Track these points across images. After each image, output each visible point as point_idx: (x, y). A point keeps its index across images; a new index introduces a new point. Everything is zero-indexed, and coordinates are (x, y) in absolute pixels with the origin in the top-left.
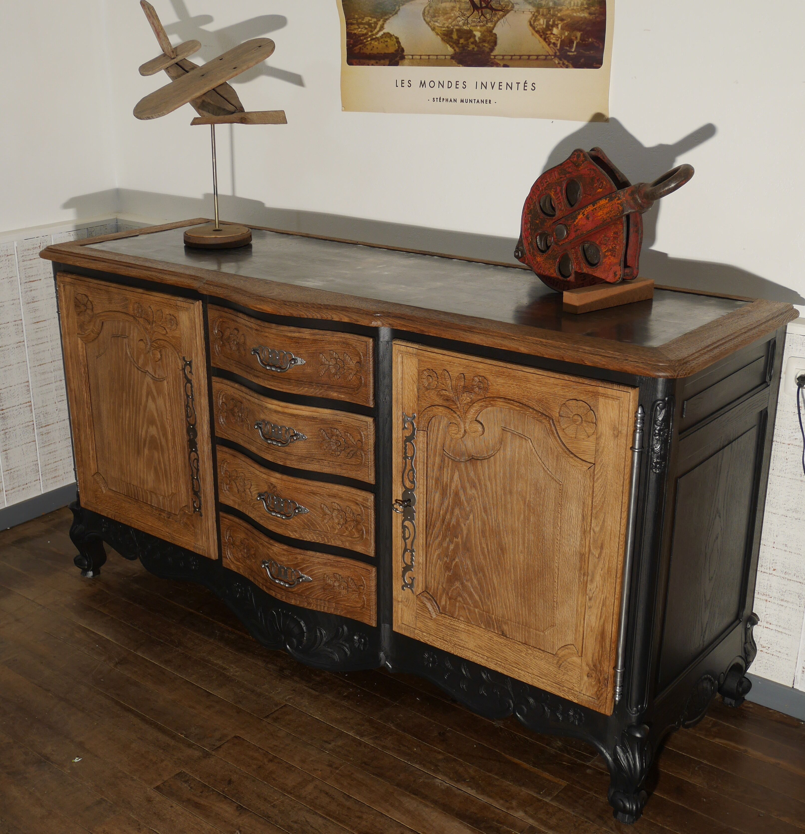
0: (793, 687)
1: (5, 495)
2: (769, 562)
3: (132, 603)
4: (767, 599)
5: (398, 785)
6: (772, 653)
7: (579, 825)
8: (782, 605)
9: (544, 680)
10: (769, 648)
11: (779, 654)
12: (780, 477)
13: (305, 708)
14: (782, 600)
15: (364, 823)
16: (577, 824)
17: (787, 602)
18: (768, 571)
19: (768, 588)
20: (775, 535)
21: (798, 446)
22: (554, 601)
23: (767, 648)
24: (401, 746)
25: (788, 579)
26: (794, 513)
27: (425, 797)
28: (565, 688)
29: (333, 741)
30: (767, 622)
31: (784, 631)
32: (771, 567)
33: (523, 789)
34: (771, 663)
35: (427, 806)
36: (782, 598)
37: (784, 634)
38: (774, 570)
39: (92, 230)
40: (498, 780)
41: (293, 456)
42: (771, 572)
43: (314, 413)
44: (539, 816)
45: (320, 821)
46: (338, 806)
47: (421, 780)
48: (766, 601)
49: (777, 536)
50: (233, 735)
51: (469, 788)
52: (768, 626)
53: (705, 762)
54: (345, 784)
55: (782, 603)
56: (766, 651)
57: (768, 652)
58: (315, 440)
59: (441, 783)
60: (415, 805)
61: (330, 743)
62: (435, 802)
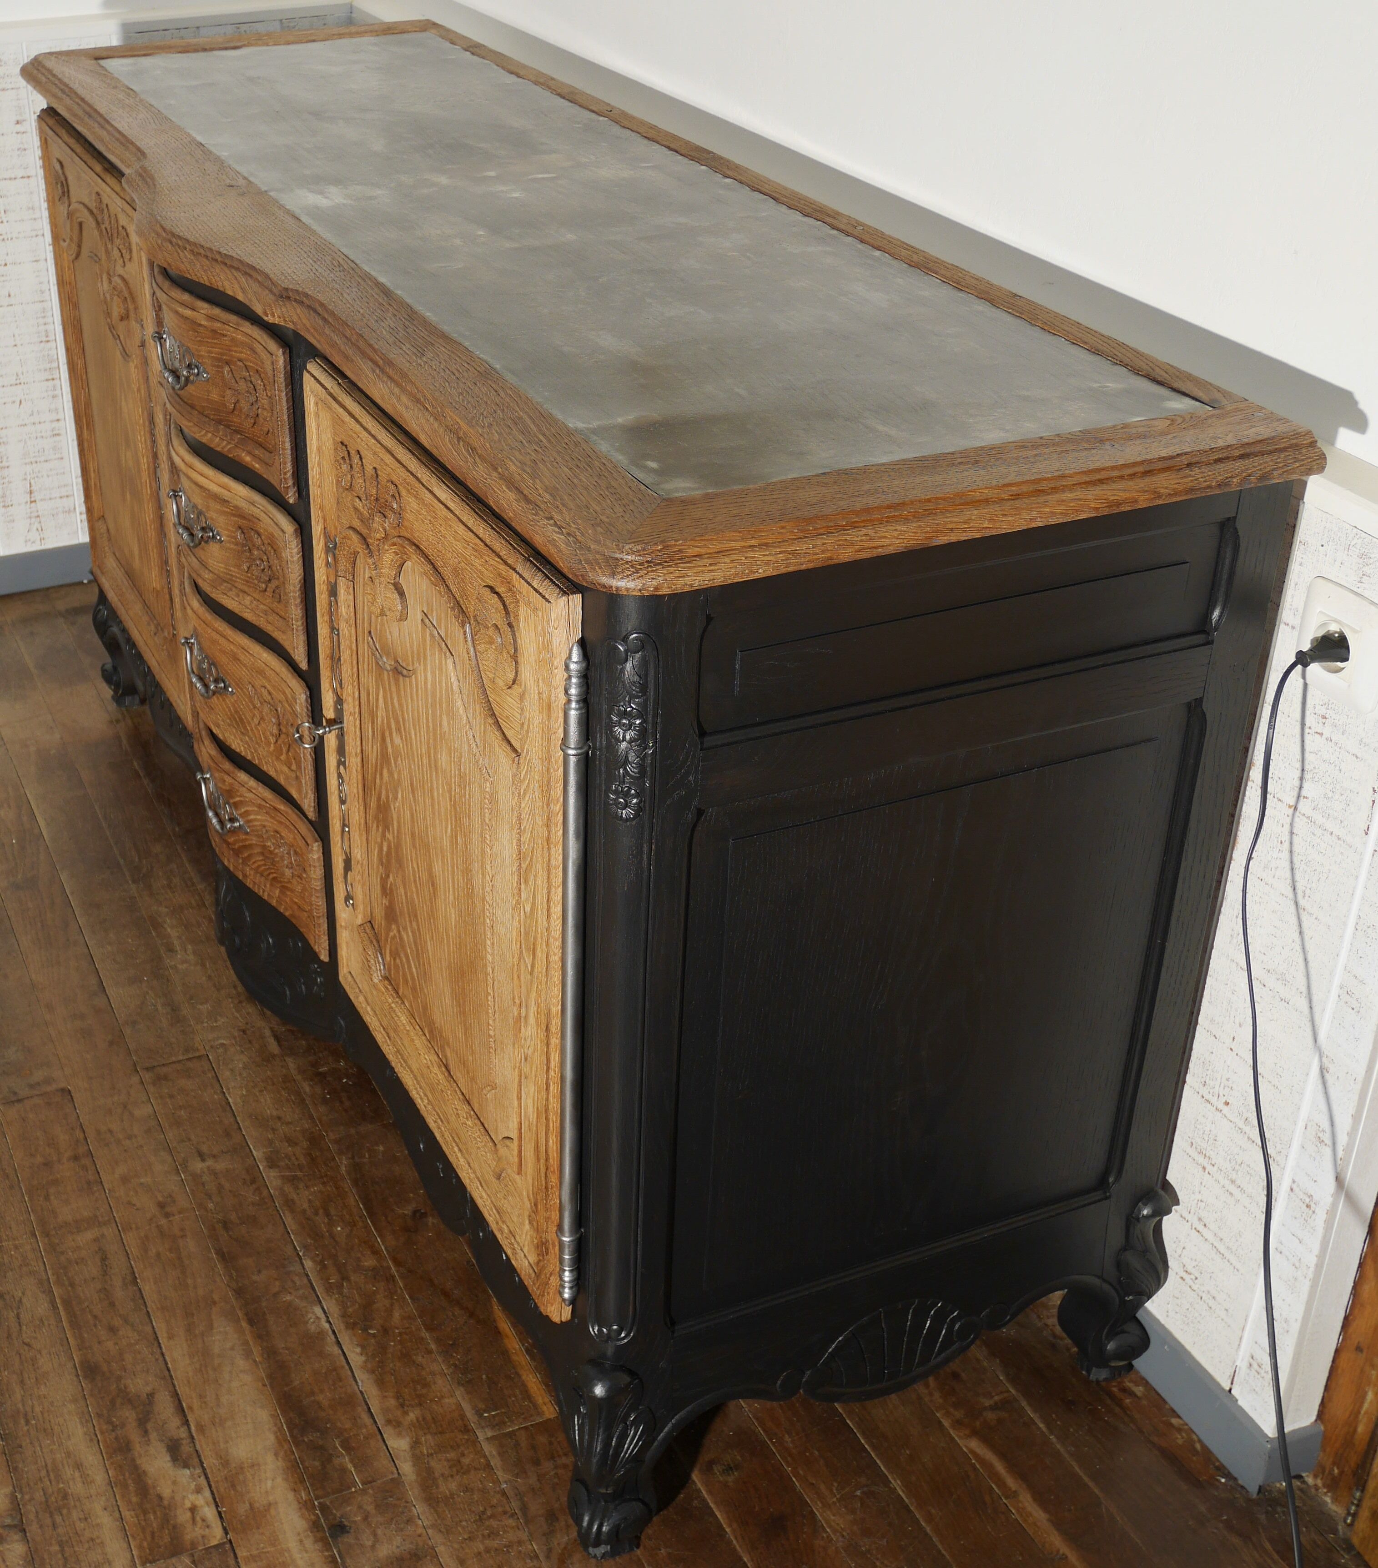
0: (1230, 1390)
1: (79, 521)
2: (1219, 1079)
3: (142, 775)
4: (1206, 1165)
5: (239, 1292)
6: (1201, 1294)
7: (492, 1516)
8: (1231, 1194)
9: (484, 1194)
10: (1196, 1278)
11: (1211, 1303)
12: (1263, 883)
13: (228, 1073)
14: (1233, 1182)
15: (110, 1344)
16: (489, 1513)
17: (1243, 1191)
18: (1214, 1100)
19: (1211, 1141)
20: (1237, 1022)
21: (1308, 817)
22: (490, 1036)
23: (1194, 1278)
24: (321, 1211)
25: (1249, 1138)
26: (1280, 982)
27: (262, 1334)
28: (505, 1227)
29: (214, 1156)
30: (1200, 1219)
31: (1227, 1254)
32: (1221, 1095)
33: (459, 1392)
34: (1196, 1315)
35: (248, 1354)
36: (1233, 1176)
37: (1226, 1261)
38: (1227, 1104)
39: (292, 24)
40: (430, 1352)
41: (207, 571)
42: (1221, 1106)
43: (223, 490)
44: (433, 1464)
45: (43, 1308)
46: (100, 1291)
47: (288, 1298)
48: (1204, 1168)
49: (1240, 1025)
50: (62, 1085)
51: (358, 1350)
52: (1200, 1227)
53: (896, 1484)
54: (153, 1252)
55: (1232, 1189)
56: (1191, 1283)
57: (1194, 1287)
58: (232, 546)
59: (318, 1318)
60: (228, 1345)
61: (203, 1160)
62: (270, 1353)
